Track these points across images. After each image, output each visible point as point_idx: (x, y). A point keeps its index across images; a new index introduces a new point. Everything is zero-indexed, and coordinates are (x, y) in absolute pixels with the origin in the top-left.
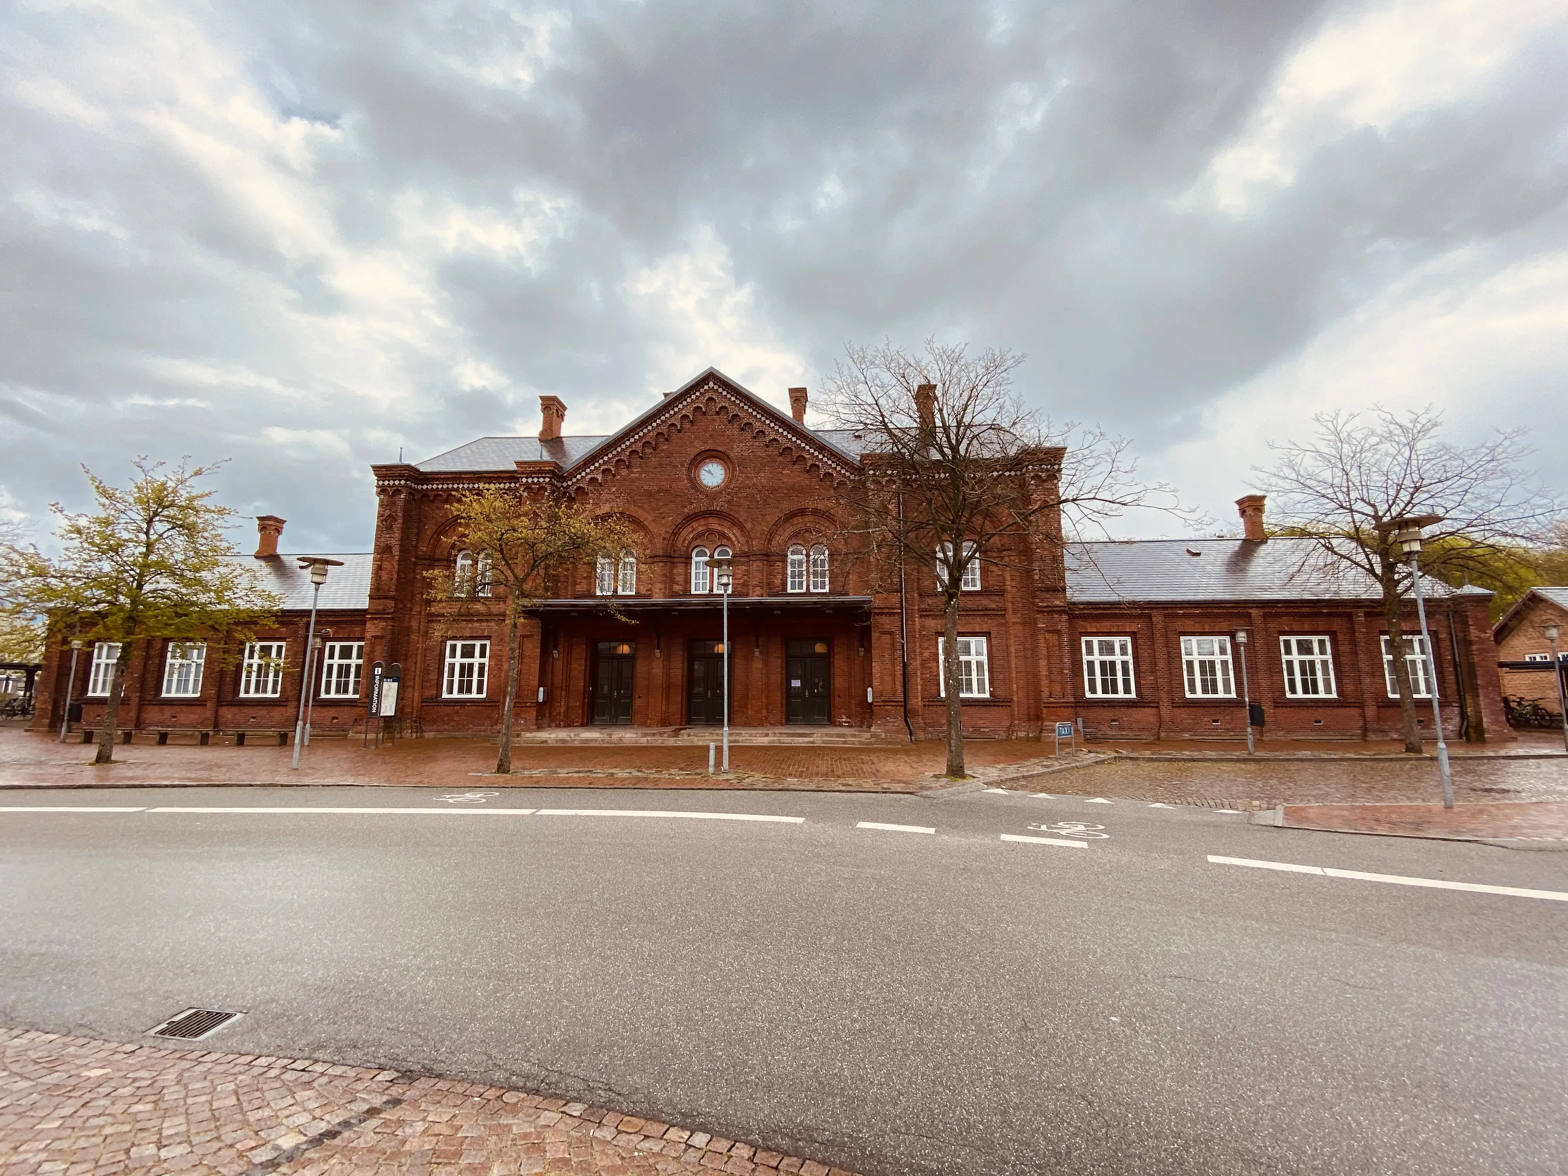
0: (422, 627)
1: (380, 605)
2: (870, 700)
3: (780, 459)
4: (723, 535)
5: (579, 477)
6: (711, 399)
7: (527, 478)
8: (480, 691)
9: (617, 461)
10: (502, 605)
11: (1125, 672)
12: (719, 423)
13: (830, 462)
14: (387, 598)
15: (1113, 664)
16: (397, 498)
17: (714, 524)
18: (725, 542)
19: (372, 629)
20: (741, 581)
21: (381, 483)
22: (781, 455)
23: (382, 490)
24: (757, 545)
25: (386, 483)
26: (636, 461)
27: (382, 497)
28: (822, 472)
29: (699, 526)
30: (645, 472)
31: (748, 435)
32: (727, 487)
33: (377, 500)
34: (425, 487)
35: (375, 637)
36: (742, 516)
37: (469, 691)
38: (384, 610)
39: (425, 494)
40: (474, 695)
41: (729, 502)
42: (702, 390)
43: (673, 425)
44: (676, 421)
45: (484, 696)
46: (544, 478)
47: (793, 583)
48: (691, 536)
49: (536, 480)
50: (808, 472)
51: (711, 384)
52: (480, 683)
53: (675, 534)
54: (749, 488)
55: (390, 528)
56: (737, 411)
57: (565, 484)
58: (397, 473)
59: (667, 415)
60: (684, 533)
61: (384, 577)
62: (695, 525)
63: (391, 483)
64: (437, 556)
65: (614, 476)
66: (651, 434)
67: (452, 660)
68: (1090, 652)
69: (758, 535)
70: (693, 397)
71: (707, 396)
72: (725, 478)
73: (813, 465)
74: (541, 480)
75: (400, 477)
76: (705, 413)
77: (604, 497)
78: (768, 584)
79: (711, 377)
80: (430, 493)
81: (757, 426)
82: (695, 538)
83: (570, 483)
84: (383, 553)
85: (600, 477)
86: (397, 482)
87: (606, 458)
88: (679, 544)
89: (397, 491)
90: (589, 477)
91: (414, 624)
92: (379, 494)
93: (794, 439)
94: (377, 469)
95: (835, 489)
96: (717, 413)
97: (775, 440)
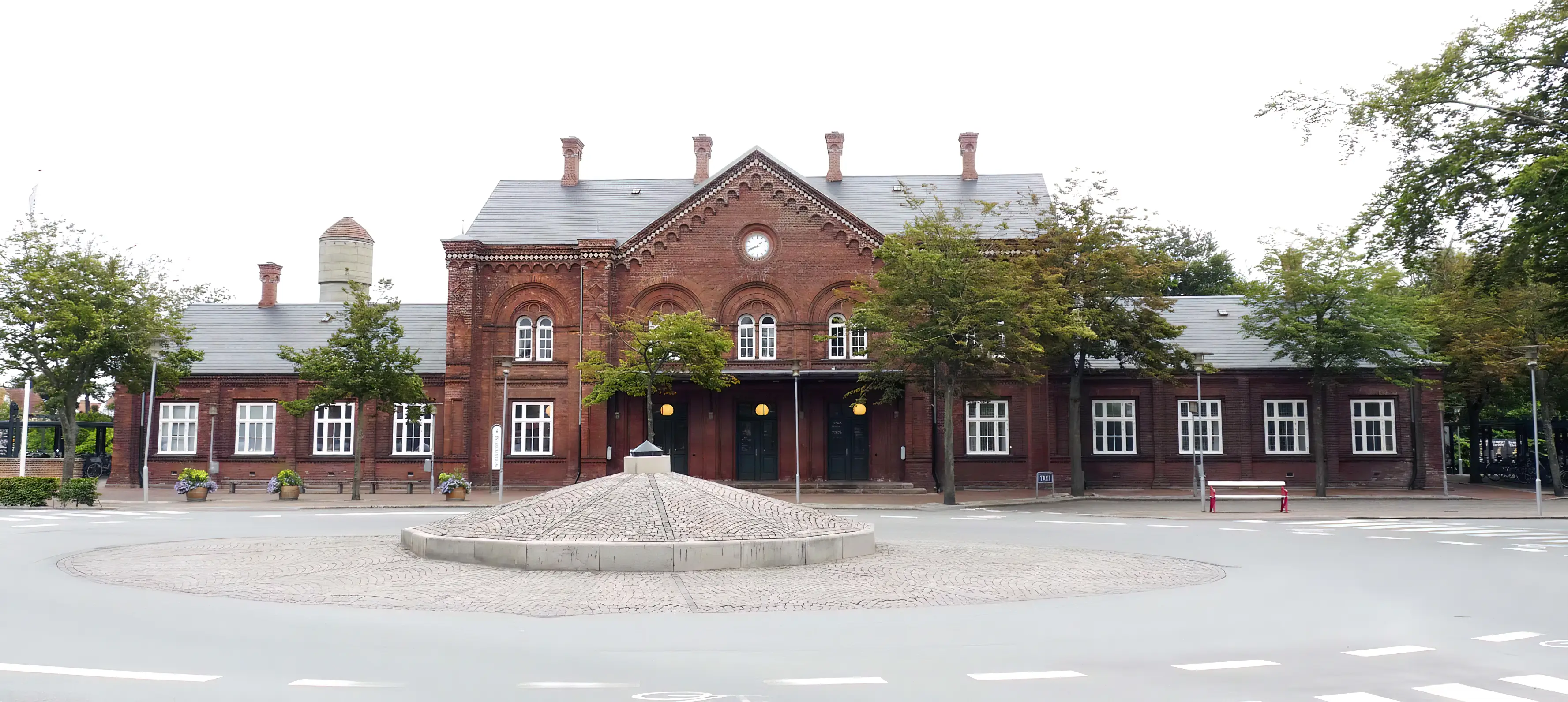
0: (491, 391)
1: (457, 370)
2: (903, 457)
3: (822, 233)
4: (767, 304)
5: (633, 250)
6: (756, 175)
7: (588, 253)
8: (546, 448)
9: (669, 234)
10: (563, 369)
11: (1129, 431)
12: (764, 199)
13: (868, 238)
14: (462, 364)
15: (1118, 424)
16: (466, 270)
17: (759, 294)
18: (769, 310)
19: (451, 393)
20: (785, 349)
21: (450, 256)
22: (822, 230)
23: (451, 263)
24: (800, 315)
25: (455, 256)
26: (685, 234)
27: (451, 269)
28: (861, 247)
29: (745, 296)
30: (694, 245)
31: (790, 210)
32: (772, 259)
33: (446, 272)
34: (487, 258)
35: (454, 400)
36: (786, 286)
37: (536, 448)
38: (461, 375)
39: (487, 265)
40: (541, 452)
41: (774, 274)
42: (747, 167)
43: (721, 200)
44: (724, 196)
45: (550, 453)
46: (604, 253)
47: (834, 350)
48: (738, 305)
49: (596, 255)
50: (848, 246)
51: (756, 162)
52: (547, 442)
53: (723, 303)
54: (793, 260)
55: (460, 299)
56: (780, 187)
57: (620, 257)
58: (465, 247)
59: (715, 191)
60: (731, 303)
61: (458, 343)
62: (741, 295)
63: (460, 256)
64: (500, 323)
65: (665, 248)
66: (700, 209)
67: (518, 420)
68: (1099, 414)
69: (802, 306)
70: (740, 173)
71: (753, 172)
72: (769, 251)
73: (852, 241)
74: (601, 255)
75: (469, 251)
76: (750, 189)
77: (655, 269)
78: (811, 352)
79: (756, 155)
80: (492, 264)
81: (800, 202)
82: (741, 308)
83: (624, 255)
84: (455, 322)
85: (652, 250)
86: (465, 256)
87: (657, 232)
88: (727, 313)
89: (466, 264)
90: (642, 249)
91: (484, 387)
92: (448, 266)
93: (835, 215)
94: (445, 243)
95: (873, 263)
96: (762, 189)
97: (816, 215)
